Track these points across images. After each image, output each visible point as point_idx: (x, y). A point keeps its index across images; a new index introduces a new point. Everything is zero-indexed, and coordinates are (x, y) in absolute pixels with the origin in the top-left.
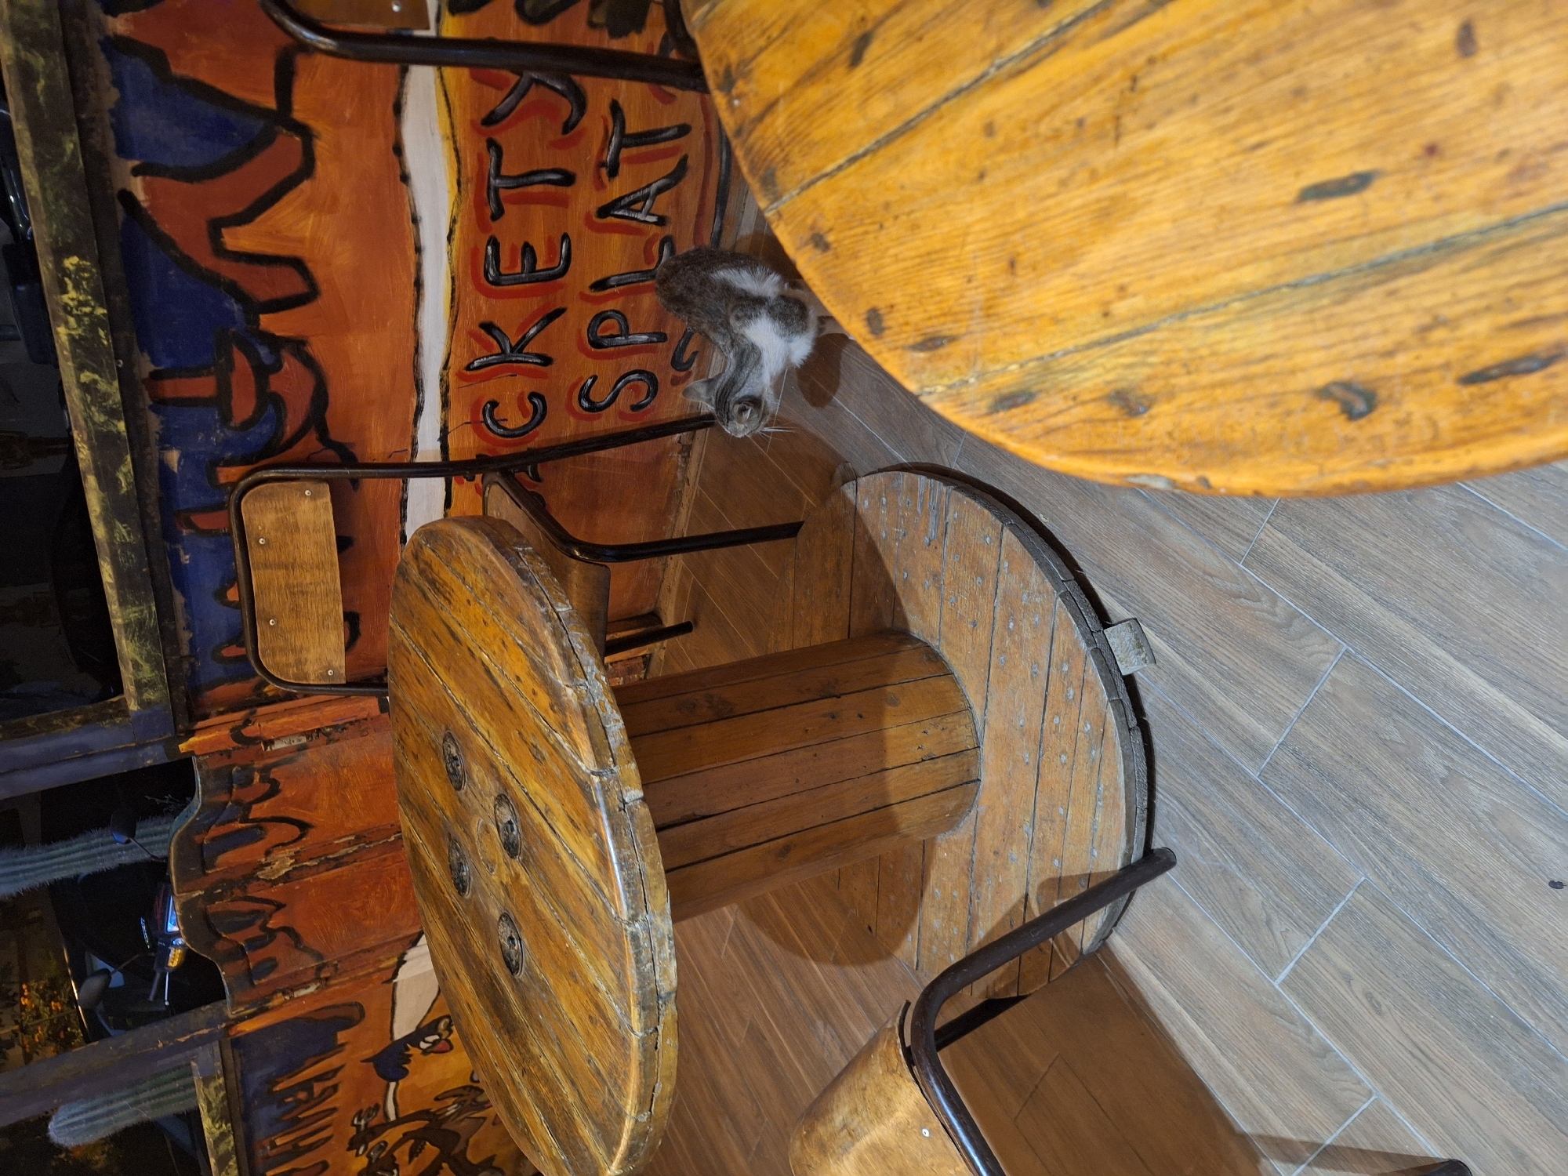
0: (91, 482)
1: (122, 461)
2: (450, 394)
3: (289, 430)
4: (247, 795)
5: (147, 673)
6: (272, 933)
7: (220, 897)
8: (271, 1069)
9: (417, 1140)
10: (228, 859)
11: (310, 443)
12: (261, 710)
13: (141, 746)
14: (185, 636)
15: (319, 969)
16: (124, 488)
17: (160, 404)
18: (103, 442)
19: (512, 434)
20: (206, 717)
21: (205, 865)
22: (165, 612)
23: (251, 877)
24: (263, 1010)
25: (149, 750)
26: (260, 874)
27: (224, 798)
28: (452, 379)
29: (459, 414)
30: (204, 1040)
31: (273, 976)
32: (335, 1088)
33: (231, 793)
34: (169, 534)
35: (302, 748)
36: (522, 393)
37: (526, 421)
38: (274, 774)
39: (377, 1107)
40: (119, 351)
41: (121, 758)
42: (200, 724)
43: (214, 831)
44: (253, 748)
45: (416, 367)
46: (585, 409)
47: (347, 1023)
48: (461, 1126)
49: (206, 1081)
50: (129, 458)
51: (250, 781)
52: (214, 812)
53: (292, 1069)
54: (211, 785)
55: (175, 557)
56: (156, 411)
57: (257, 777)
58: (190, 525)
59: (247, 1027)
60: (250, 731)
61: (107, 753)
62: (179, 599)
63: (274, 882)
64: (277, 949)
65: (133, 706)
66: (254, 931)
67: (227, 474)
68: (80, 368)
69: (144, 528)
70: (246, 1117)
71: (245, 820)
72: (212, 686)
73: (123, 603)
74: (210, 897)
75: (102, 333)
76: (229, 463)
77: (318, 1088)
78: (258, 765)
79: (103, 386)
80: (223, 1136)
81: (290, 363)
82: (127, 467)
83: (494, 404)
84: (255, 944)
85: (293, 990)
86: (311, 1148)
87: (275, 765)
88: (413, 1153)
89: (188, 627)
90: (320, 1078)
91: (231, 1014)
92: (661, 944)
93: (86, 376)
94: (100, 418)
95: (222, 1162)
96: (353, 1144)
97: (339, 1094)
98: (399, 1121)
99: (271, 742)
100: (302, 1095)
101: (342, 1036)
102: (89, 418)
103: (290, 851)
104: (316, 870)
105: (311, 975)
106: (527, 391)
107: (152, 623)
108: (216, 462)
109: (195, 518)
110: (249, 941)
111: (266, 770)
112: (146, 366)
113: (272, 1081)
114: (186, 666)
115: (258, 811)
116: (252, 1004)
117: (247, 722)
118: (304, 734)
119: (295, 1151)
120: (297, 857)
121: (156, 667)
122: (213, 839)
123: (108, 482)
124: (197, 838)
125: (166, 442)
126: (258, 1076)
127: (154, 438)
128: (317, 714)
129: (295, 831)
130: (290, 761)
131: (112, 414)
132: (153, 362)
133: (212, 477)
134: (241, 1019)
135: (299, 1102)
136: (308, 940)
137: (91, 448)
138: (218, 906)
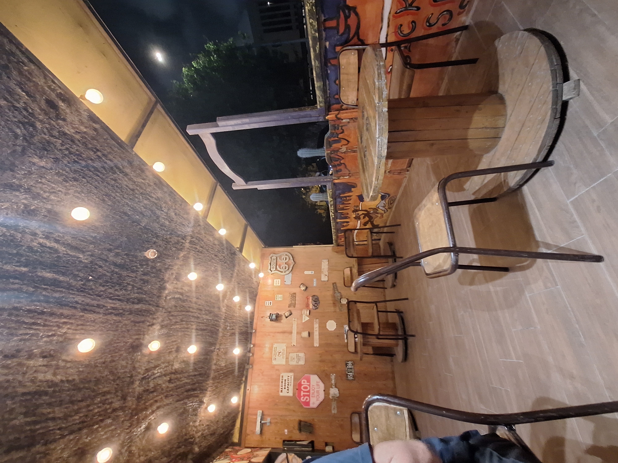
0: (312, 50)
1: (317, 44)
2: (390, 23)
3: (351, 36)
4: (338, 132)
5: (321, 99)
6: (341, 163)
7: (333, 153)
8: (340, 192)
9: (365, 215)
10: (335, 146)
11: (355, 40)
12: (341, 112)
13: (320, 116)
14: (328, 91)
15: (349, 174)
16: (317, 52)
17: (325, 29)
18: (314, 38)
19: (405, 36)
20: (331, 112)
21: (331, 146)
22: (324, 85)
23: (338, 151)
24: (339, 179)
25: (321, 117)
26: (340, 150)
27: (334, 131)
28: (391, 17)
29: (392, 29)
30: (329, 181)
31: (341, 173)
32: (351, 199)
33: (335, 130)
34: (326, 65)
35: (349, 122)
36: (410, 21)
37: (409, 31)
38: (343, 128)
39: (358, 206)
40: (317, 13)
41: (316, 118)
42: (330, 113)
43: (332, 139)
44: (339, 121)
45: (382, 14)
46: (428, 26)
47: (354, 187)
48: (373, 216)
49: (329, 189)
50: (318, 43)
51: (338, 129)
52: (332, 134)
53: (344, 193)
54: (332, 128)
55: (327, 71)
56: (325, 30)
57: (340, 128)
58: (330, 63)
59: (336, 181)
60: (339, 116)
61: (314, 117)
62: (327, 82)
63: (342, 153)
64: (342, 167)
65: (318, 107)
66: (338, 162)
67: (338, 49)
68: (310, 18)
69: (321, 62)
70: (335, 199)
71: (338, 138)
72: (333, 104)
73: (317, 82)
74: (331, 153)
75: (314, 8)
76: (338, 46)
77: (348, 198)
78: (340, 125)
79: (314, 23)
80: (331, 201)
81: (353, 15)
82: (318, 46)
83: (401, 25)
84: (339, 165)
85: (344, 176)
86: (346, 209)
87: (344, 126)
88: (364, 218)
89: (329, 90)
90: (349, 196)
91: (334, 178)
92: (384, 145)
93: (311, 20)
94: (313, 32)
95: (331, 205)
96: (353, 212)
97: (351, 201)
98: (362, 210)
99: (342, 120)
100: (345, 199)
101: (353, 189)
102: (311, 32)
103: (346, 146)
104: (350, 152)
105: (348, 174)
106: (411, 20)
107: (322, 87)
108: (336, 45)
109: (331, 61)
110: (338, 164)
111: (342, 127)
112: (323, 18)
113: (340, 194)
114: (328, 99)
115: (340, 136)
116: (337, 177)
117: (338, 114)
118: (349, 119)
119: (343, 209)
120: (346, 148)
121: (323, 98)
122: (332, 141)
123: (315, 50)
124: (329, 139)
125: (326, 40)
126: (338, 192)
127: (324, 38)
128: (351, 114)
129: (346, 142)
130: (346, 125)
131: (315, 31)
132: (325, 17)
133: (335, 49)
134: (335, 179)
135: (345, 200)
136: (347, 167)
137: (312, 41)
138: (332, 155)
